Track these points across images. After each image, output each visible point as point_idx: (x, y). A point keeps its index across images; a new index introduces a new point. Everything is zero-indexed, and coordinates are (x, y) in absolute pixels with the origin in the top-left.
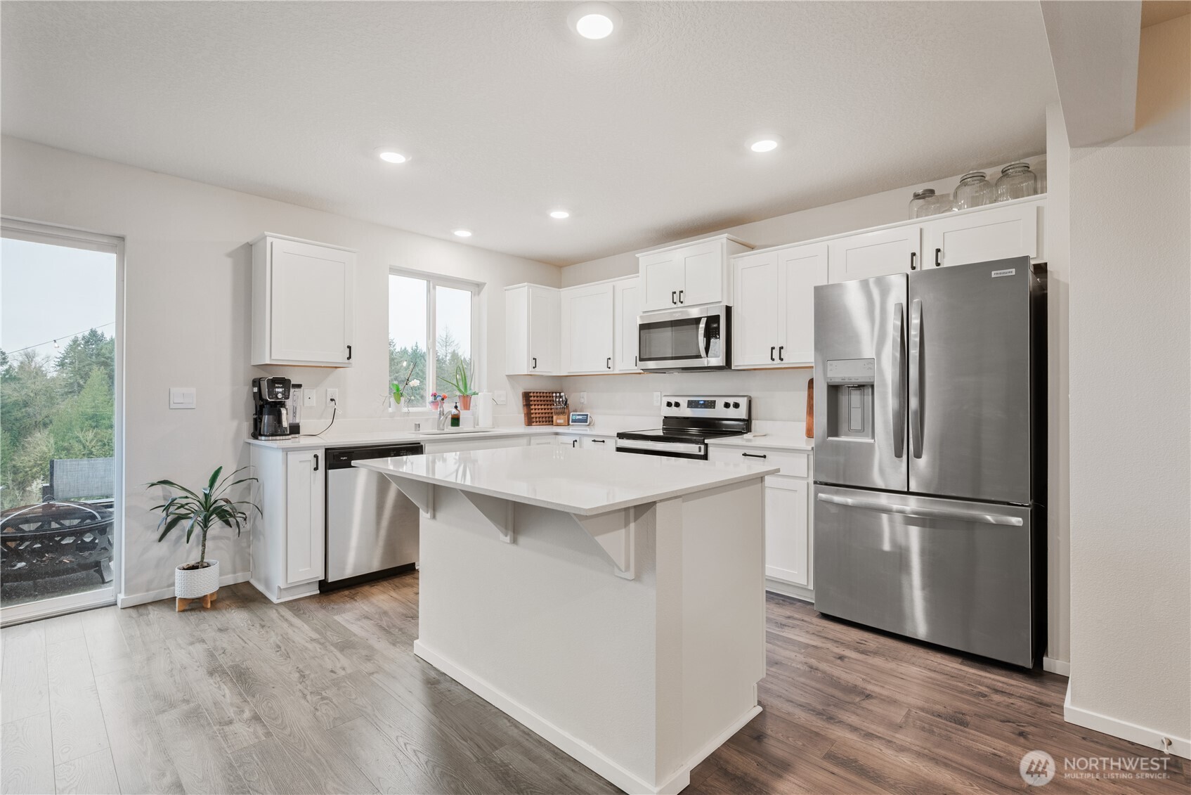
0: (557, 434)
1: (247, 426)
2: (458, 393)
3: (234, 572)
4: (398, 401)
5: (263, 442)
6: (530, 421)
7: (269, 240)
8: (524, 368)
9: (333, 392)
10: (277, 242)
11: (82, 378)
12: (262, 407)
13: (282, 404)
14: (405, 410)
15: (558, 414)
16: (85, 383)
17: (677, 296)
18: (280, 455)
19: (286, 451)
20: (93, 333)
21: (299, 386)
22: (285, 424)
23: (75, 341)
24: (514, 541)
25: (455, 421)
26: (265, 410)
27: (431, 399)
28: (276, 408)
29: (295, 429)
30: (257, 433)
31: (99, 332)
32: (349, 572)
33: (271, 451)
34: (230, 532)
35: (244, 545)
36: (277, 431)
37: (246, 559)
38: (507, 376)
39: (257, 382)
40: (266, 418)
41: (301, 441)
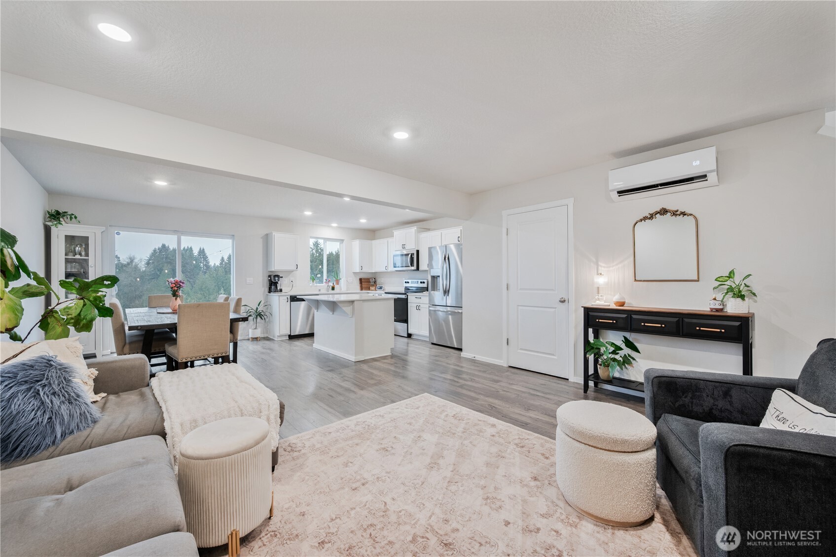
0: (368, 293)
1: (267, 290)
2: (334, 279)
3: (264, 334)
4: (313, 282)
5: (272, 294)
6: (362, 289)
7: (273, 234)
8: (358, 270)
9: (292, 279)
10: (275, 234)
11: (158, 271)
12: (271, 284)
13: (277, 283)
14: (316, 285)
15: (372, 286)
16: (160, 273)
17: (404, 246)
18: (278, 297)
19: (279, 296)
20: (164, 246)
21: (282, 277)
22: (278, 289)
23: (155, 251)
24: (333, 314)
25: (333, 288)
26: (273, 285)
27: (325, 281)
28: (276, 284)
29: (281, 290)
30: (270, 291)
31: (167, 246)
32: (297, 333)
33: (274, 296)
34: (263, 321)
35: (266, 325)
36: (276, 291)
37: (266, 329)
38: (353, 273)
39: (270, 276)
40: (273, 287)
41: (282, 294)
